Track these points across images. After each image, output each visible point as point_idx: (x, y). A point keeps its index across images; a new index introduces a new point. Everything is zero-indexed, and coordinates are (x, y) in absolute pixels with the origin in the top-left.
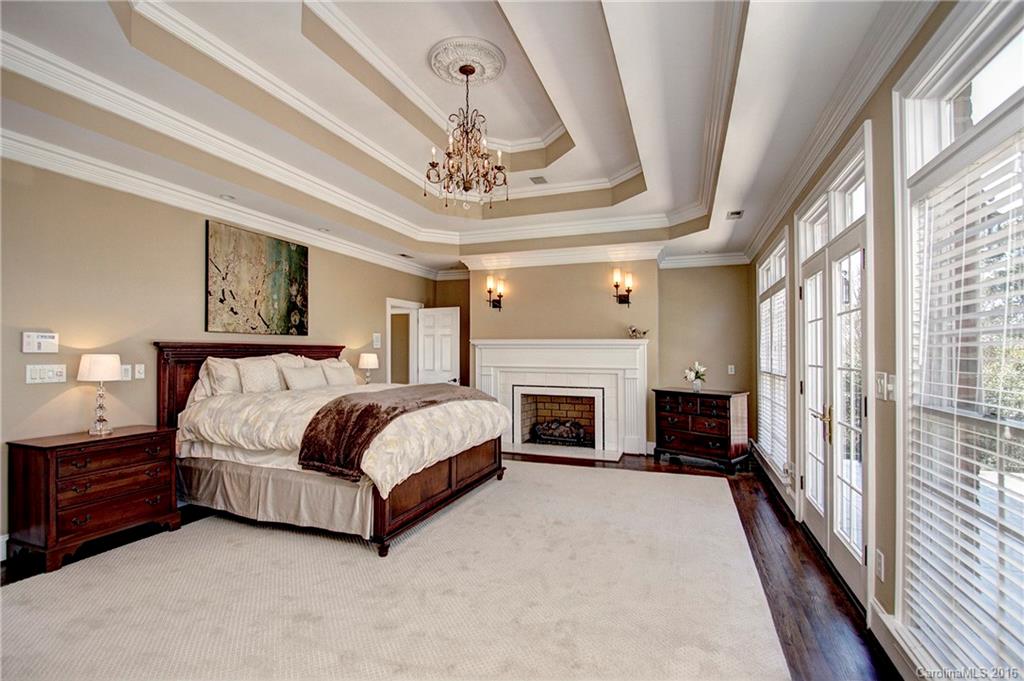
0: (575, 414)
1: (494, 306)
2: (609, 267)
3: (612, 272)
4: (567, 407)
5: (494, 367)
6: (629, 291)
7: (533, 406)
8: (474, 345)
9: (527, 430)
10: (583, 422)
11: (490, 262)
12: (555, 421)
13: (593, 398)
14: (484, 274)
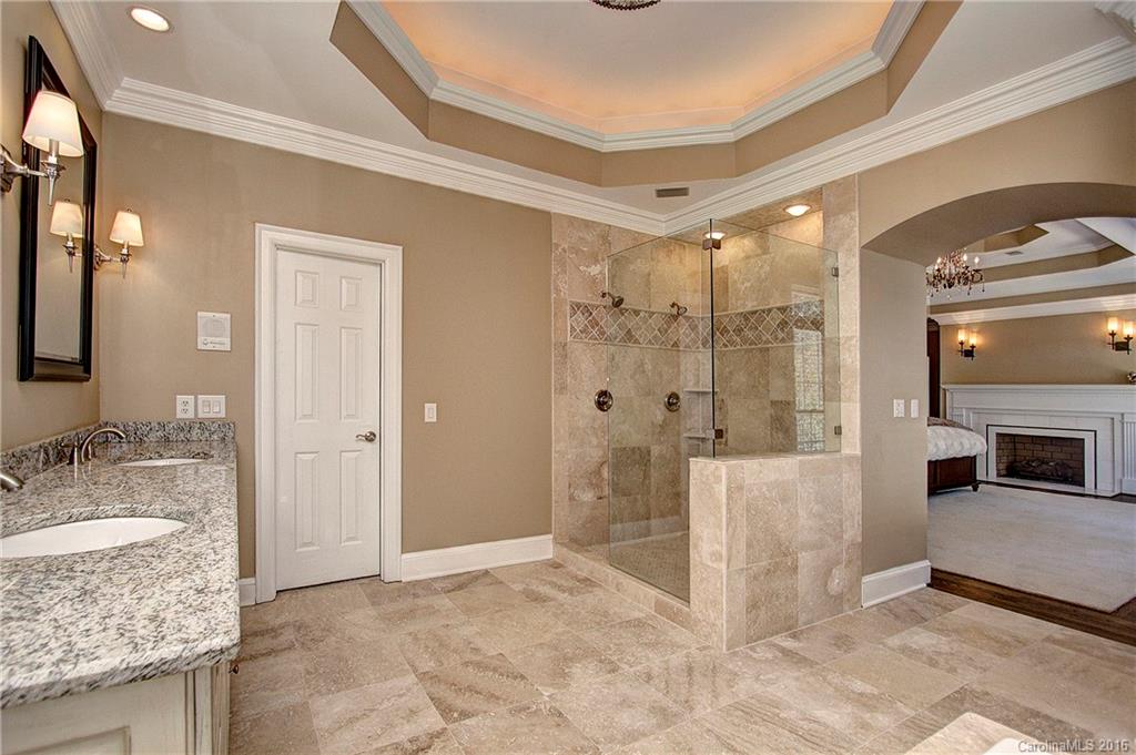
0: (1062, 456)
1: (966, 356)
2: (1104, 315)
3: (1107, 321)
4: (1052, 448)
5: (966, 408)
6: (1129, 338)
7: (1011, 446)
8: (944, 390)
9: (1002, 466)
10: (1072, 464)
11: (963, 317)
12: (1038, 459)
13: (1083, 440)
14: (956, 328)
